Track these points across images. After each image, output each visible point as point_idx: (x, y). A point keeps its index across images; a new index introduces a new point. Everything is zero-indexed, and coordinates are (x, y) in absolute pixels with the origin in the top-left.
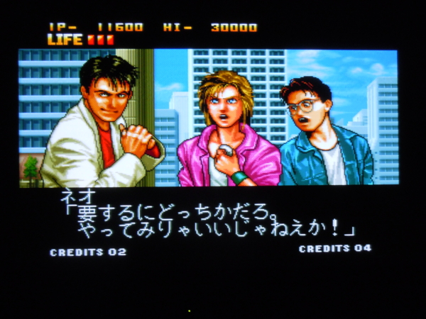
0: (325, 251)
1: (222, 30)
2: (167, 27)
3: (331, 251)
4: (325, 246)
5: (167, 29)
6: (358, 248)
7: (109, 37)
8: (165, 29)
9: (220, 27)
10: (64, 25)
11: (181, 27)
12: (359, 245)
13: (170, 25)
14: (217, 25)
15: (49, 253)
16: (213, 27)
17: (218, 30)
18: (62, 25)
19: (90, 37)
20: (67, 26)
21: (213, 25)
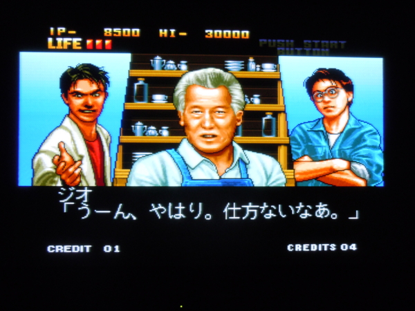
0: (312, 249)
1: (216, 36)
2: (163, 32)
3: (318, 250)
4: (312, 245)
5: (163, 35)
6: (344, 247)
7: (107, 42)
8: (161, 35)
9: (213, 34)
10: (64, 30)
11: (176, 33)
12: (345, 245)
13: (166, 31)
14: (211, 31)
15: (46, 249)
16: (207, 34)
17: (211, 36)
18: (62, 30)
19: (89, 42)
20: (67, 31)
21: (207, 31)
